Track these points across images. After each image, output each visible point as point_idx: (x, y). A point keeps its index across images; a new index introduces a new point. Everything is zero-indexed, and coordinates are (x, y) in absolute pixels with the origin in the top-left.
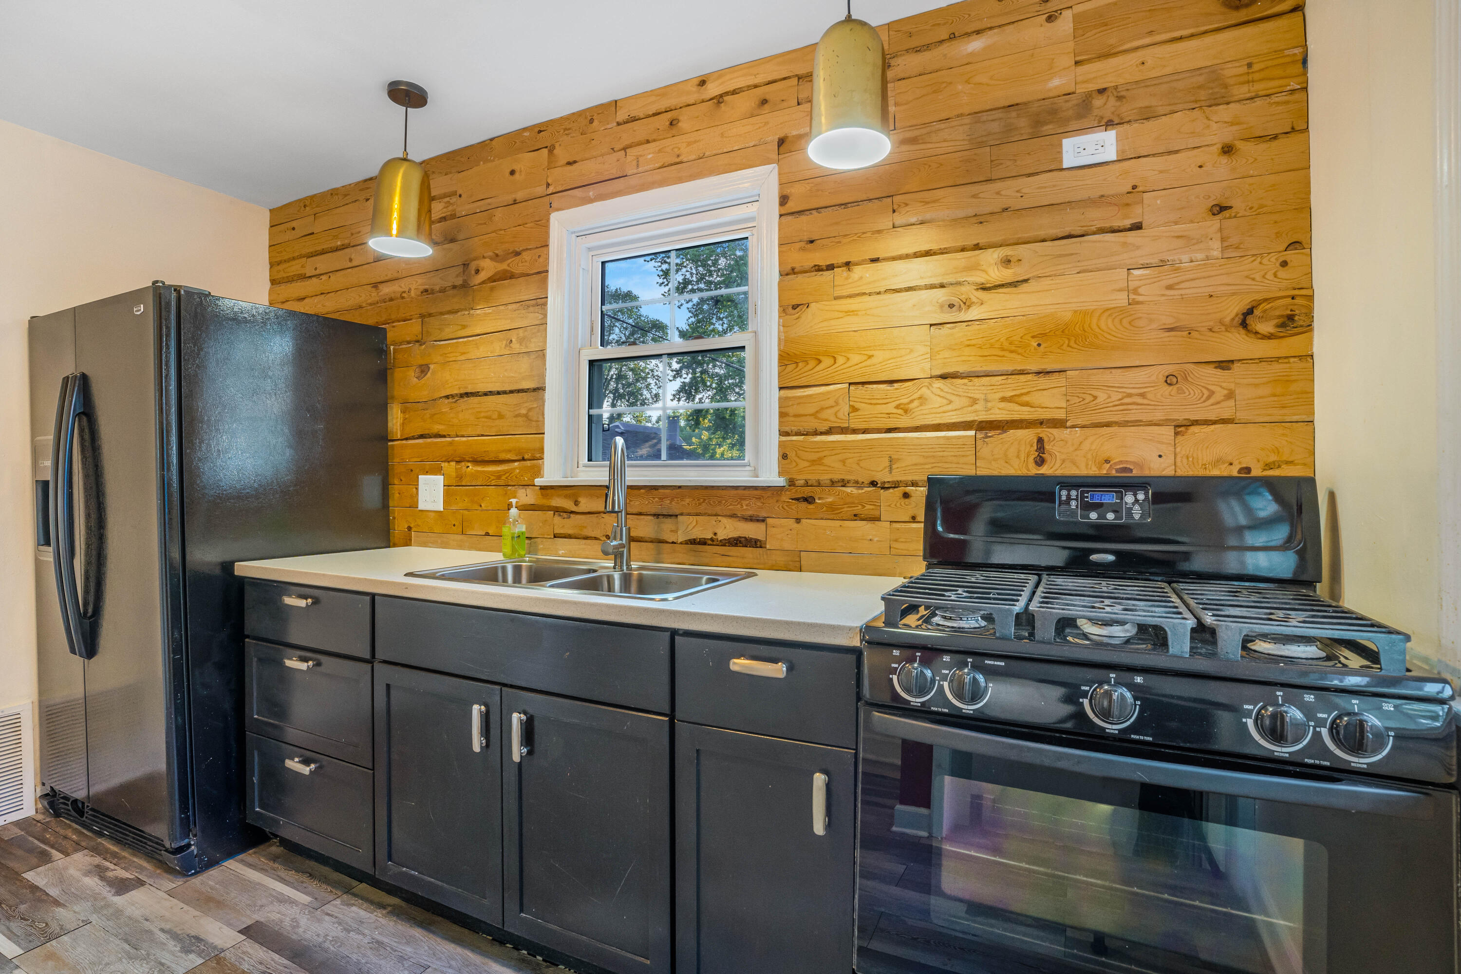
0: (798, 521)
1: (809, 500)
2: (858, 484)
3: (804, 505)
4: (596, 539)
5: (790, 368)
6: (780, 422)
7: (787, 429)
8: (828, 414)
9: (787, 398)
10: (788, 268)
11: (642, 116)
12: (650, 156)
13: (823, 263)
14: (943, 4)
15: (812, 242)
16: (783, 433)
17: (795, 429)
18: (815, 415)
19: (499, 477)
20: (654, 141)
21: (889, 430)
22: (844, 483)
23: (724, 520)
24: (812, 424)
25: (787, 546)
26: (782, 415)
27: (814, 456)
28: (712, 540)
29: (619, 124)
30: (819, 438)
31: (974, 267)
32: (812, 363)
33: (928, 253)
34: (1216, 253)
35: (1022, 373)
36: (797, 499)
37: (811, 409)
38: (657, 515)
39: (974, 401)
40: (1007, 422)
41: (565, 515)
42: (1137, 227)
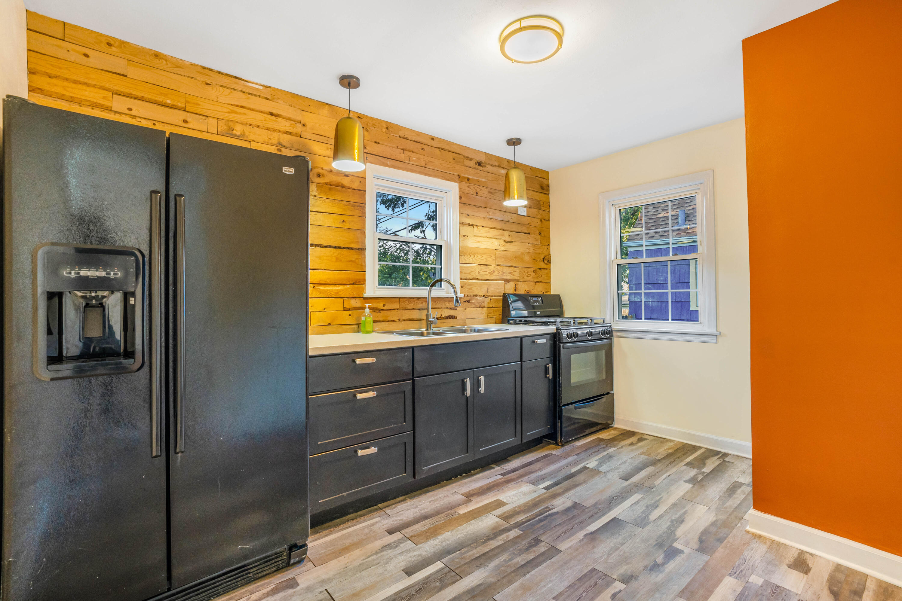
0: (466, 309)
1: (468, 301)
2: (480, 296)
3: (467, 303)
4: (394, 321)
5: (463, 256)
6: (460, 275)
7: (462, 277)
8: (473, 273)
9: (462, 267)
10: (462, 222)
11: (410, 139)
12: (414, 159)
13: (471, 223)
15: (468, 215)
16: (461, 279)
17: (464, 277)
18: (469, 273)
19: (337, 293)
20: (415, 153)
21: (487, 280)
22: (476, 296)
23: (445, 310)
24: (468, 276)
25: (463, 317)
26: (461, 272)
27: (469, 287)
28: (440, 317)
29: (400, 137)
30: (470, 281)
31: (503, 235)
32: (469, 256)
33: (494, 228)
34: (540, 243)
35: (511, 266)
36: (465, 301)
37: (468, 271)
38: (420, 309)
39: (504, 273)
40: (510, 279)
41: (377, 311)
42: (529, 234)
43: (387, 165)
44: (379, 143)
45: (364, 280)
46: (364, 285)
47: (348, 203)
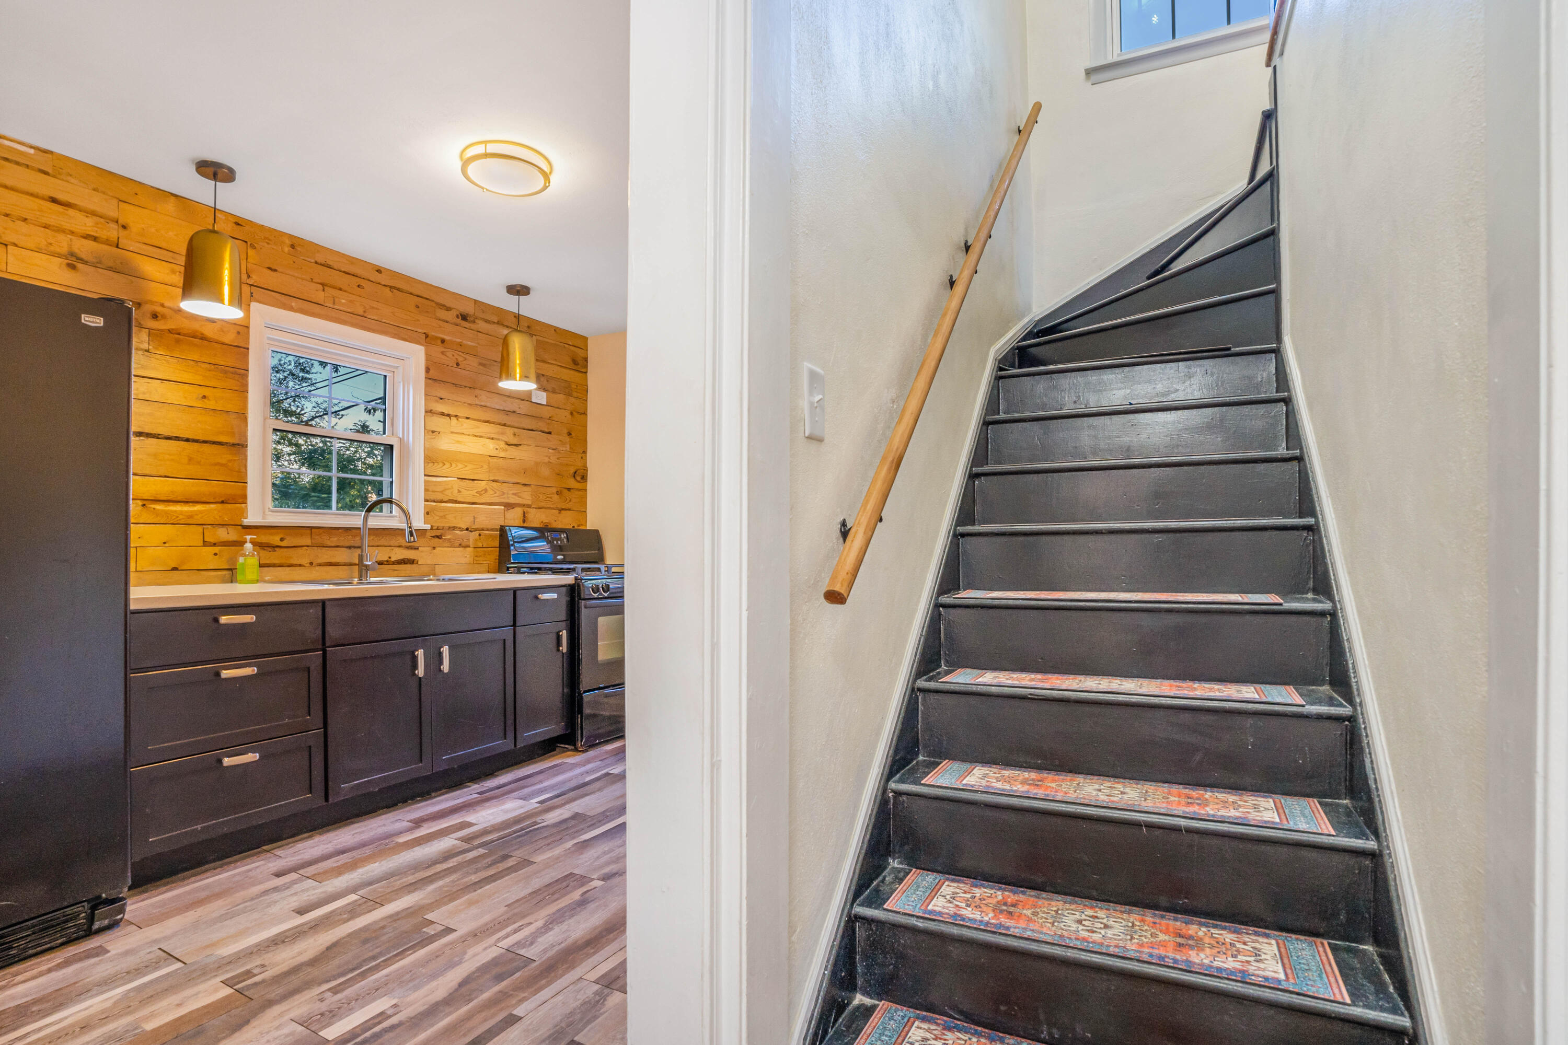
0: (434, 548)
1: (439, 537)
2: (461, 529)
3: (437, 540)
4: (300, 565)
5: (431, 465)
6: (425, 494)
7: (428, 498)
8: (448, 492)
9: (429, 481)
10: (430, 409)
11: (336, 268)
12: (343, 301)
13: (446, 412)
14: (497, 305)
15: (441, 399)
16: (426, 501)
17: (432, 498)
18: (442, 492)
19: (191, 517)
20: (345, 291)
21: (473, 503)
22: (454, 528)
23: (396, 549)
24: (439, 497)
25: (429, 562)
26: (426, 490)
27: (442, 514)
28: (387, 561)
29: (316, 263)
30: (444, 504)
31: (503, 434)
32: (441, 465)
33: (488, 422)
34: (568, 449)
35: (518, 483)
36: (434, 537)
37: (439, 489)
38: (350, 547)
39: (503, 493)
40: (514, 504)
41: (269, 549)
42: (550, 433)
43: (291, 309)
44: (275, 270)
45: (245, 497)
46: (243, 505)
47: (213, 366)
